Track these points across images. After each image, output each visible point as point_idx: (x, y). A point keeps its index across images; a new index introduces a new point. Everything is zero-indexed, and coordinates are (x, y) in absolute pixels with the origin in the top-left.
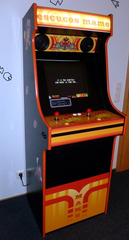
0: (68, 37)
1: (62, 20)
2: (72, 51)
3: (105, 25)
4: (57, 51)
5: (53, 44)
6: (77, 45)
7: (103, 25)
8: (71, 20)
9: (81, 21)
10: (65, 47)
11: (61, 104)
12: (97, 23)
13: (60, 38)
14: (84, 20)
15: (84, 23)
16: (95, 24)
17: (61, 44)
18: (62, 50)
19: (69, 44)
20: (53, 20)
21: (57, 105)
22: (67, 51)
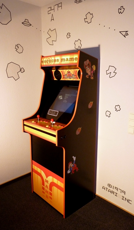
0: (70, 70)
1: (51, 61)
2: (74, 80)
3: (74, 59)
4: (67, 80)
5: (63, 76)
6: (76, 76)
7: (73, 60)
8: (55, 60)
9: (60, 60)
10: (70, 77)
11: (53, 113)
12: (69, 59)
13: (65, 71)
14: (61, 59)
15: (61, 61)
16: (68, 60)
17: (67, 75)
18: (69, 79)
19: (71, 75)
20: (47, 62)
21: (50, 114)
22: (72, 79)
